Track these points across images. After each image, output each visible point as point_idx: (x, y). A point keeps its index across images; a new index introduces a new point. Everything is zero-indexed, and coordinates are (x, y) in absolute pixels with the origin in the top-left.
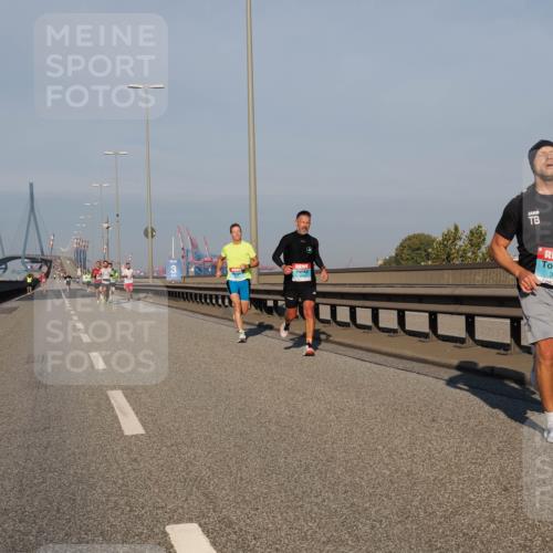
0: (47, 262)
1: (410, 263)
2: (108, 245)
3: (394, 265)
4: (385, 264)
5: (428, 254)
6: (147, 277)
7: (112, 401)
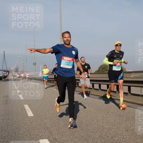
0: (8, 72)
1: (102, 72)
2: (24, 67)
3: (98, 72)
4: (95, 72)
5: (107, 70)
6: (34, 76)
7: (25, 108)
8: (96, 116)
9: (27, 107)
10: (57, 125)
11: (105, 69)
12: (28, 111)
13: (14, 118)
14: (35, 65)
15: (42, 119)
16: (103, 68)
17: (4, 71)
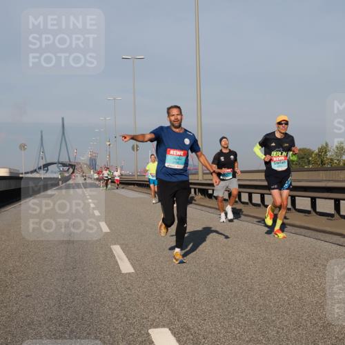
0: (72, 166)
1: (298, 167)
2: (109, 155)
5: (309, 162)
6: (134, 176)
7: (114, 252)
8: (284, 273)
9: (117, 250)
10: (190, 295)
11: (306, 161)
12: (122, 260)
13: (87, 276)
14: (137, 150)
15: (154, 279)
16: (301, 156)
17: (64, 165)
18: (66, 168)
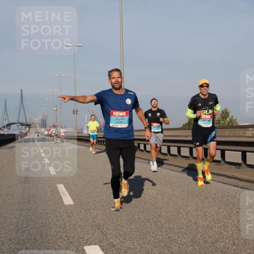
0: (29, 126)
2: (56, 117)
3: (187, 127)
4: (183, 126)
6: (74, 133)
7: (59, 189)
8: (184, 204)
9: (61, 188)
12: (65, 195)
14: (77, 114)
15: (89, 209)
17: (22, 125)
18: (24, 127)
